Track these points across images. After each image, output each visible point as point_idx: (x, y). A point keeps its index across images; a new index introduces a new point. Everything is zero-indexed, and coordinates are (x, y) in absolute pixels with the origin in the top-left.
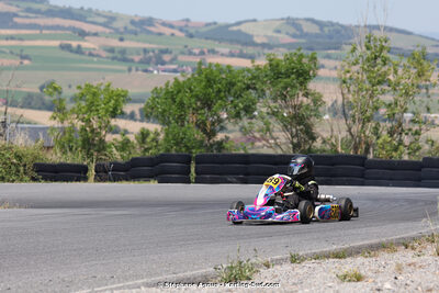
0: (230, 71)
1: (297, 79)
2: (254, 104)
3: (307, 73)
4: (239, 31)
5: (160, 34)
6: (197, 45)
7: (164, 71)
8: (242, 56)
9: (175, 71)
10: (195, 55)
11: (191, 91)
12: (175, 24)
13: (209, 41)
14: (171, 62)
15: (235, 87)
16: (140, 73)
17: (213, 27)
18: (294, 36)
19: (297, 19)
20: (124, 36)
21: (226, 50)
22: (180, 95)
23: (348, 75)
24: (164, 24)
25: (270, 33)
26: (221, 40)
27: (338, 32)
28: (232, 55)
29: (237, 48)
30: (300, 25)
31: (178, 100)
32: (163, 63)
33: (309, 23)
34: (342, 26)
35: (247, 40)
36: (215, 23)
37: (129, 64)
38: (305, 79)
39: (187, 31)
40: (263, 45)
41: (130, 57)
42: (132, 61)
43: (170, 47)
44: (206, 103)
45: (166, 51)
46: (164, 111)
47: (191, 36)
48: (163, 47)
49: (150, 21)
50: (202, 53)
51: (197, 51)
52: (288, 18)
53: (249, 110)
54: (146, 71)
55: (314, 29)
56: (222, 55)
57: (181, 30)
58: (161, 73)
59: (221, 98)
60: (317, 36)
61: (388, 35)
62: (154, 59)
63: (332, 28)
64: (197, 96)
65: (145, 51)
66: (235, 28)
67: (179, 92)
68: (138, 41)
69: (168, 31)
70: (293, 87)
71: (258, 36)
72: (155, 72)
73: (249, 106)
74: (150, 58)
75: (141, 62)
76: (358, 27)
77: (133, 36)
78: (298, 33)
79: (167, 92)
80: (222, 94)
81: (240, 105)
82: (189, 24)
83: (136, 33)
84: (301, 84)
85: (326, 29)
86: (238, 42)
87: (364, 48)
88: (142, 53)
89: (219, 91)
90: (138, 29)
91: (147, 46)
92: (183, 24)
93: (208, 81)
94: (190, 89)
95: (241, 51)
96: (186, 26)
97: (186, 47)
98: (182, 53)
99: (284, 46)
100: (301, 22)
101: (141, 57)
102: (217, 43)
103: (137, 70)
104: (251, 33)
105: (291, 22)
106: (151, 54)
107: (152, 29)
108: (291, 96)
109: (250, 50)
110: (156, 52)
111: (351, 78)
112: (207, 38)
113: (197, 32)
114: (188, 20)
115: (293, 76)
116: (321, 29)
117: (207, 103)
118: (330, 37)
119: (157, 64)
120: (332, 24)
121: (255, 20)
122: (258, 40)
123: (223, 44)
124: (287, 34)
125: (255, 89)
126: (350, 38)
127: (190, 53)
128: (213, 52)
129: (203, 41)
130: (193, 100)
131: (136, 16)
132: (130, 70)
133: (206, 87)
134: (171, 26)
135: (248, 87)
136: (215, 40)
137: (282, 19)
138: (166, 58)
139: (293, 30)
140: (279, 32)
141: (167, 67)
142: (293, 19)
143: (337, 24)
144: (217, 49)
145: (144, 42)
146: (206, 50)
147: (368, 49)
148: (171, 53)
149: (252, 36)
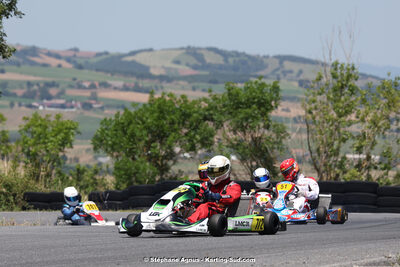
0: (186, 101)
1: (259, 108)
2: (212, 136)
3: (269, 103)
4: (133, 62)
5: (45, 65)
6: (87, 77)
7: (50, 106)
8: (137, 89)
9: (63, 106)
10: (85, 88)
11: (144, 123)
12: (62, 54)
13: (100, 73)
14: (58, 96)
15: (191, 119)
16: (23, 108)
17: (104, 57)
18: (195, 67)
19: (200, 49)
20: (6, 68)
21: (119, 83)
22: (131, 126)
23: (313, 106)
24: (49, 54)
25: (169, 64)
26: (113, 72)
27: (244, 63)
28: (126, 89)
29: (132, 81)
30: (202, 55)
31: (129, 132)
32: (49, 98)
33: (212, 53)
34: (249, 57)
35: (142, 72)
36: (106, 53)
37: (12, 99)
38: (267, 110)
39: (75, 62)
40: (161, 78)
41: (12, 91)
42: (15, 95)
43: (56, 80)
44: (158, 135)
45: (53, 85)
46: (114, 143)
47: (80, 67)
48: (49, 80)
49: (34, 51)
50: (93, 86)
51: (87, 84)
52: (189, 48)
53: (206, 142)
54: (30, 106)
55: (219, 60)
56: (115, 88)
57: (68, 60)
58: (47, 109)
59: (175, 130)
60: (221, 67)
61: (301, 66)
62: (39, 94)
63: (237, 59)
64: (149, 128)
65: (29, 84)
66: (130, 59)
67: (130, 123)
68: (21, 73)
69: (54, 62)
70: (255, 118)
71: (155, 67)
72: (41, 108)
73: (207, 139)
74: (35, 92)
75: (24, 96)
76: (267, 57)
77: (15, 68)
78: (200, 64)
79: (118, 124)
80: (176, 126)
81: (198, 137)
82: (78, 54)
83: (18, 65)
84: (264, 114)
85: (231, 60)
86: (132, 74)
87: (330, 77)
88: (25, 86)
89: (172, 123)
90: (21, 60)
91: (31, 78)
92: (71, 54)
93: (161, 112)
94: (142, 120)
95: (136, 85)
96: (75, 56)
97: (75, 79)
98: (71, 87)
99: (185, 78)
100: (202, 52)
101: (25, 90)
102: (109, 75)
103: (20, 105)
104: (147, 64)
105: (192, 52)
106: (35, 87)
107: (36, 59)
108: (252, 128)
109: (145, 83)
110: (42, 85)
111: (316, 108)
112: (97, 70)
113: (87, 62)
114: (76, 50)
115: (254, 106)
116: (226, 60)
117: (160, 135)
118: (235, 69)
119: (42, 99)
120: (237, 54)
121: (151, 50)
122: (154, 72)
123: (115, 77)
124: (187, 65)
125: (212, 120)
126: (257, 70)
127: (80, 87)
128: (105, 85)
129: (94, 72)
130: (145, 132)
131: (18, 45)
132: (12, 105)
133: (159, 118)
134: (58, 56)
135: (205, 119)
136: (107, 72)
137: (182, 49)
138: (53, 91)
139: (194, 61)
140: (177, 62)
141: (53, 101)
142: (195, 49)
143: (244, 53)
144: (110, 82)
145: (29, 74)
146: (97, 84)
147: (334, 77)
148: (58, 86)
149: (148, 68)
